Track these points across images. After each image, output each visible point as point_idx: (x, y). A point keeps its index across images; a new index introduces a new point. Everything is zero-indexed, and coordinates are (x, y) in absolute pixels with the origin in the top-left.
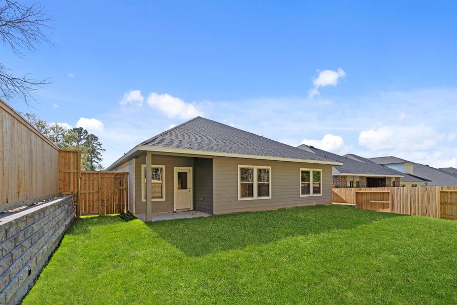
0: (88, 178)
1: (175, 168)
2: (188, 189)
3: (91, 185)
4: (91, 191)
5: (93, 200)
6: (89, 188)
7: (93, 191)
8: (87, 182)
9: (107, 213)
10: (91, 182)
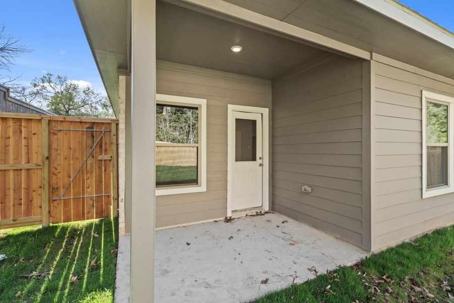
0: (14, 133)
1: (231, 107)
2: (259, 161)
3: (24, 151)
4: (23, 165)
5: (27, 189)
6: (17, 158)
7: (28, 166)
8: (11, 142)
9: (67, 219)
10: (24, 142)
